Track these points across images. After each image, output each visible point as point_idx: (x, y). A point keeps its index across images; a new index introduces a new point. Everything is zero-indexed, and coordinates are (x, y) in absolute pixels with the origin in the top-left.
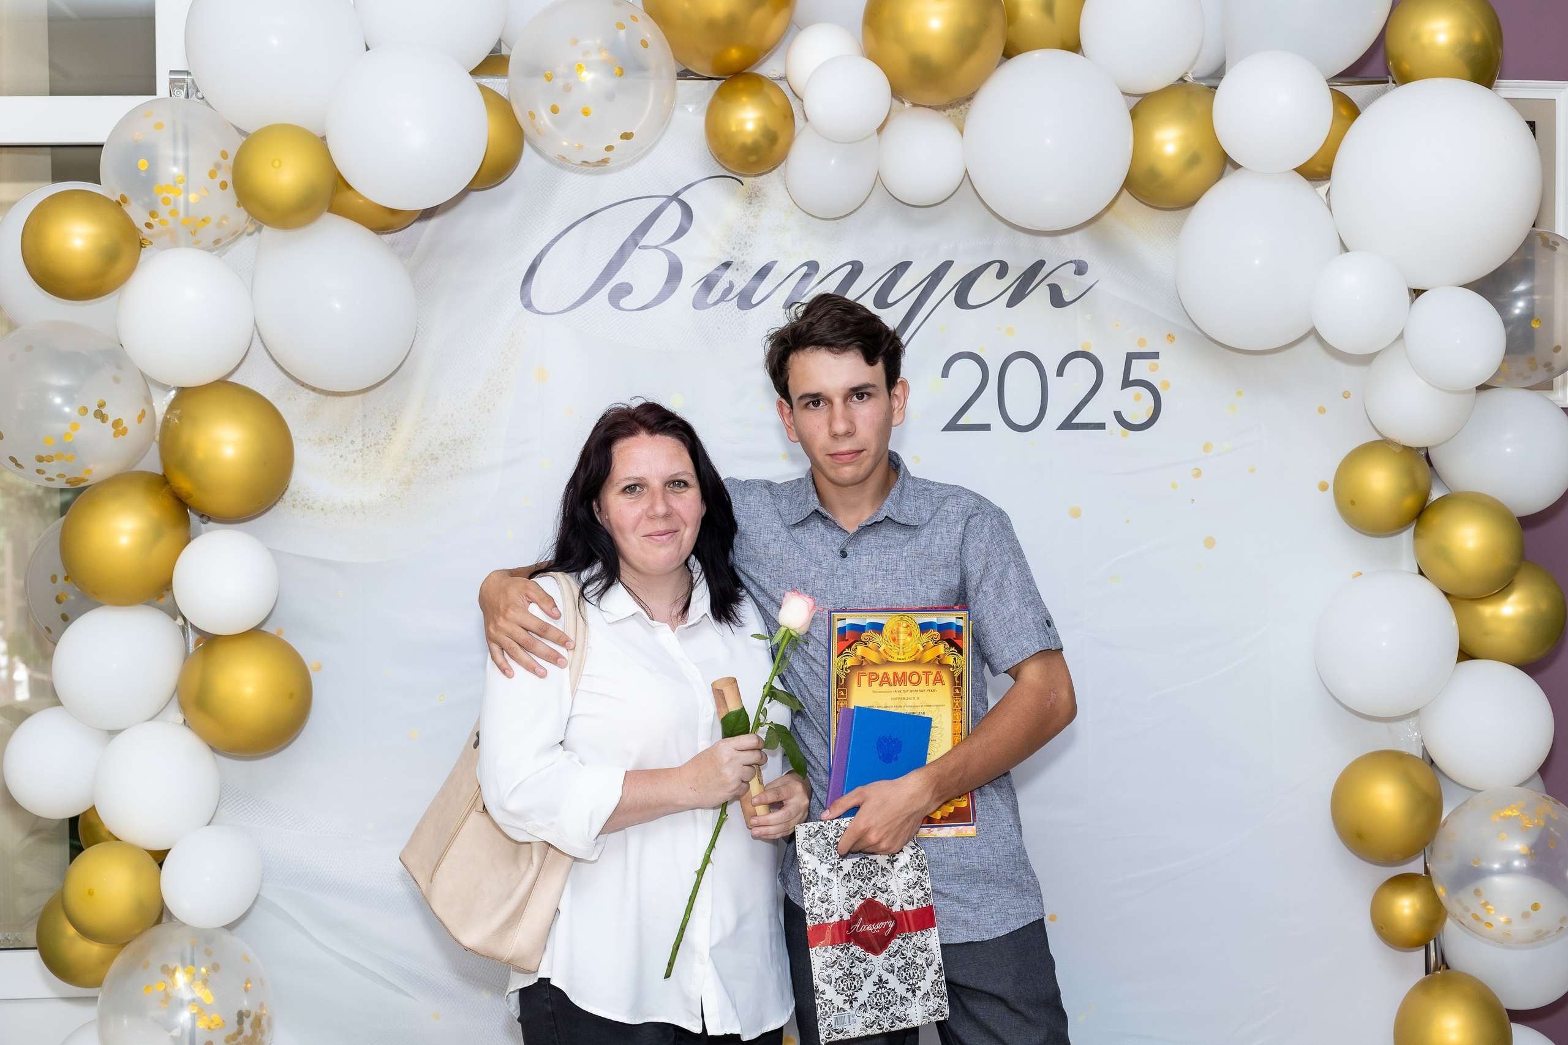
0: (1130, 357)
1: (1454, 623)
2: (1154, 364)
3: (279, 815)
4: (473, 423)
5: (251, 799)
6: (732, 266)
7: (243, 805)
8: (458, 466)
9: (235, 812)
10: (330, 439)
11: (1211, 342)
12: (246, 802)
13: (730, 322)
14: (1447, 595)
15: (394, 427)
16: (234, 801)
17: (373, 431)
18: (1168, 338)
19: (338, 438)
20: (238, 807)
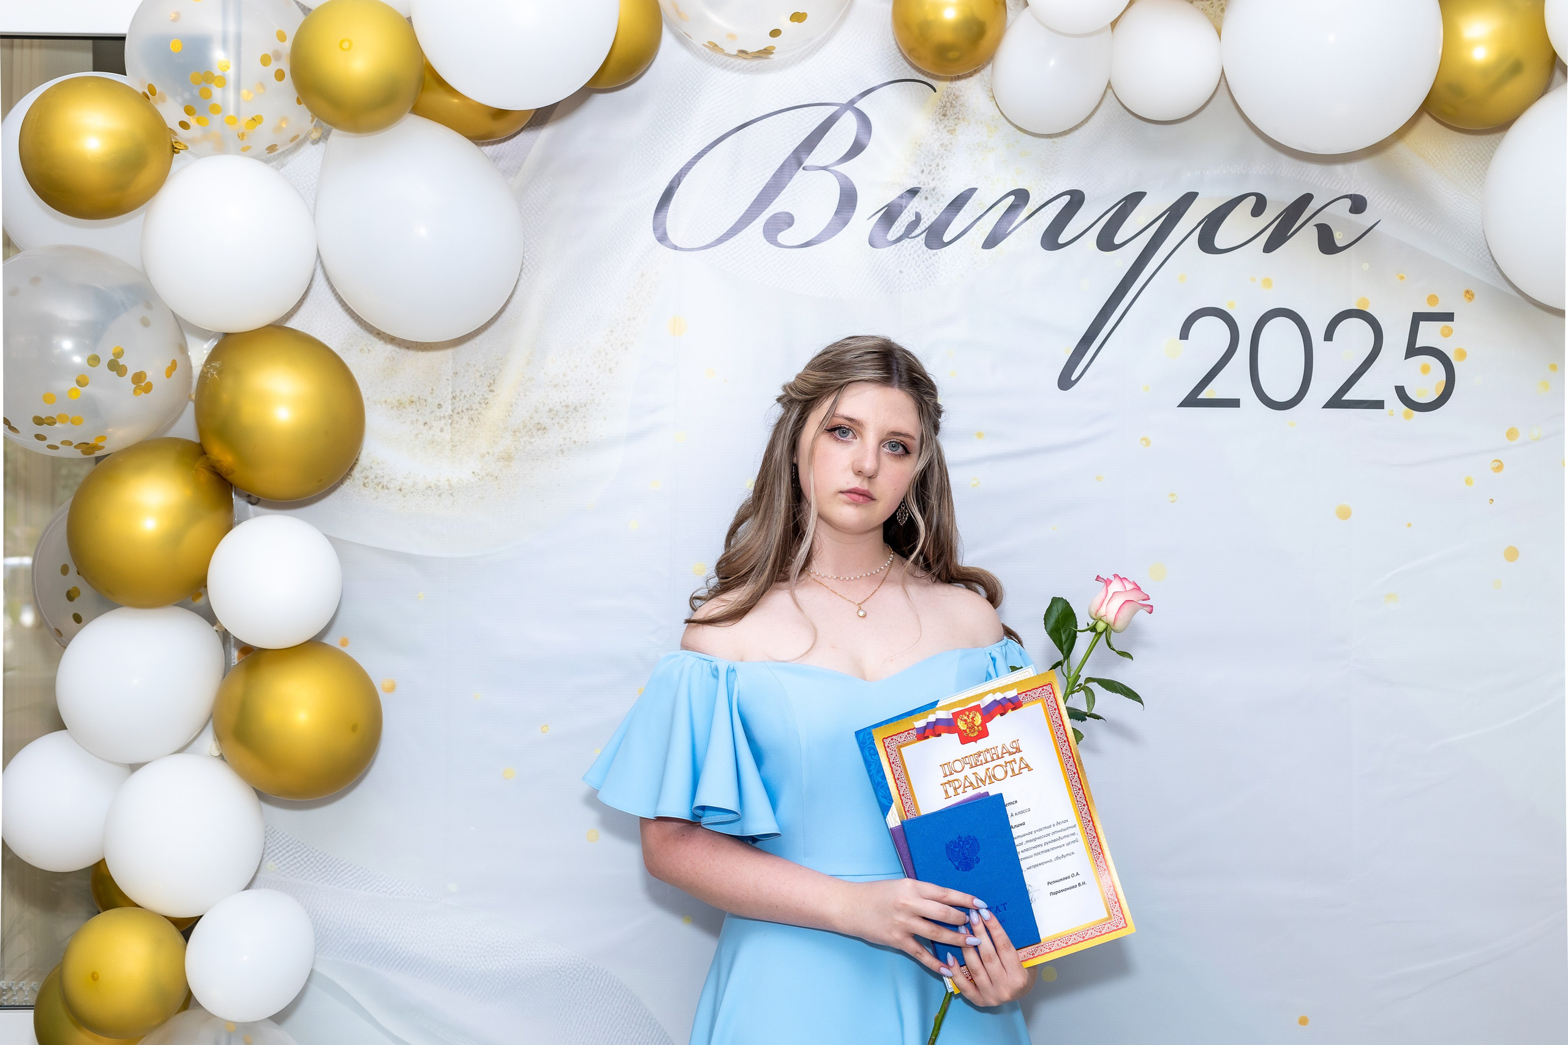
0: (1418, 318)
2: (1447, 327)
3: (339, 870)
4: (590, 385)
5: (305, 849)
6: (919, 193)
7: (295, 858)
8: (570, 438)
9: (284, 865)
10: (412, 402)
12: (299, 854)
13: (915, 264)
15: (492, 388)
16: (284, 851)
17: (465, 393)
18: (1466, 296)
19: (422, 401)
20: (288, 860)
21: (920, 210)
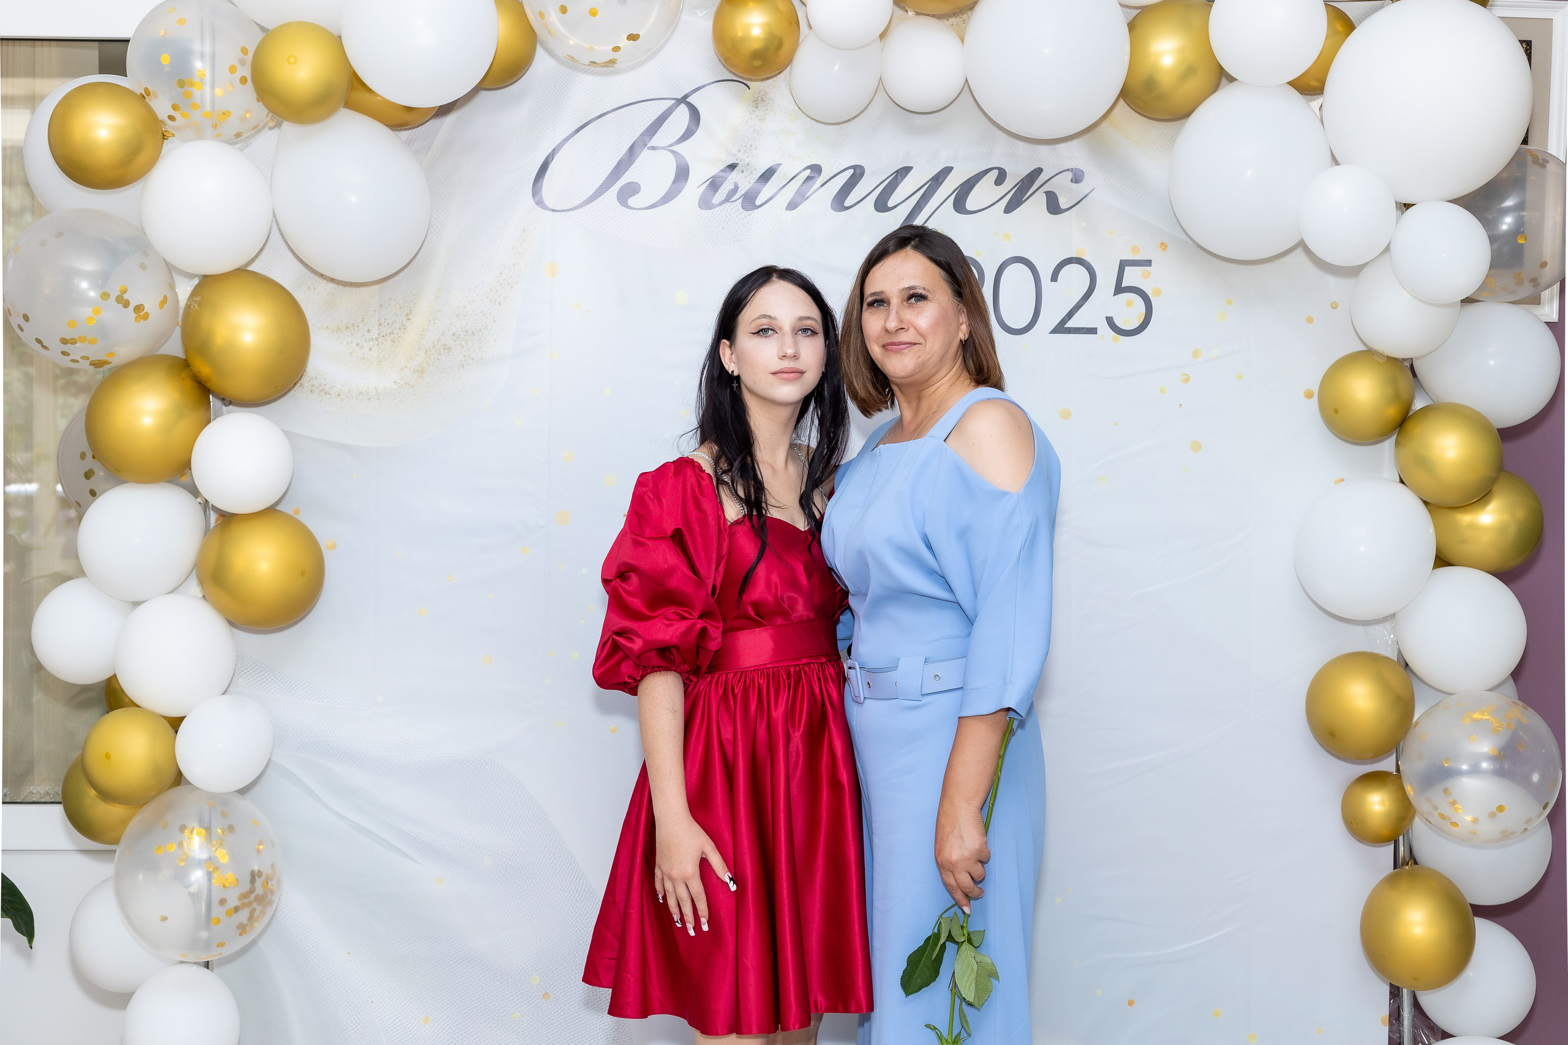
1: (1432, 530)
2: (1146, 271)
3: (294, 685)
4: (484, 315)
5: (268, 669)
6: (737, 168)
7: (260, 676)
8: (469, 356)
9: (251, 681)
10: (348, 328)
11: (1201, 251)
12: (263, 673)
13: (734, 222)
14: (1426, 503)
16: (252, 671)
17: (388, 321)
18: (1161, 247)
19: (355, 327)
20: (254, 677)
21: (738, 181)
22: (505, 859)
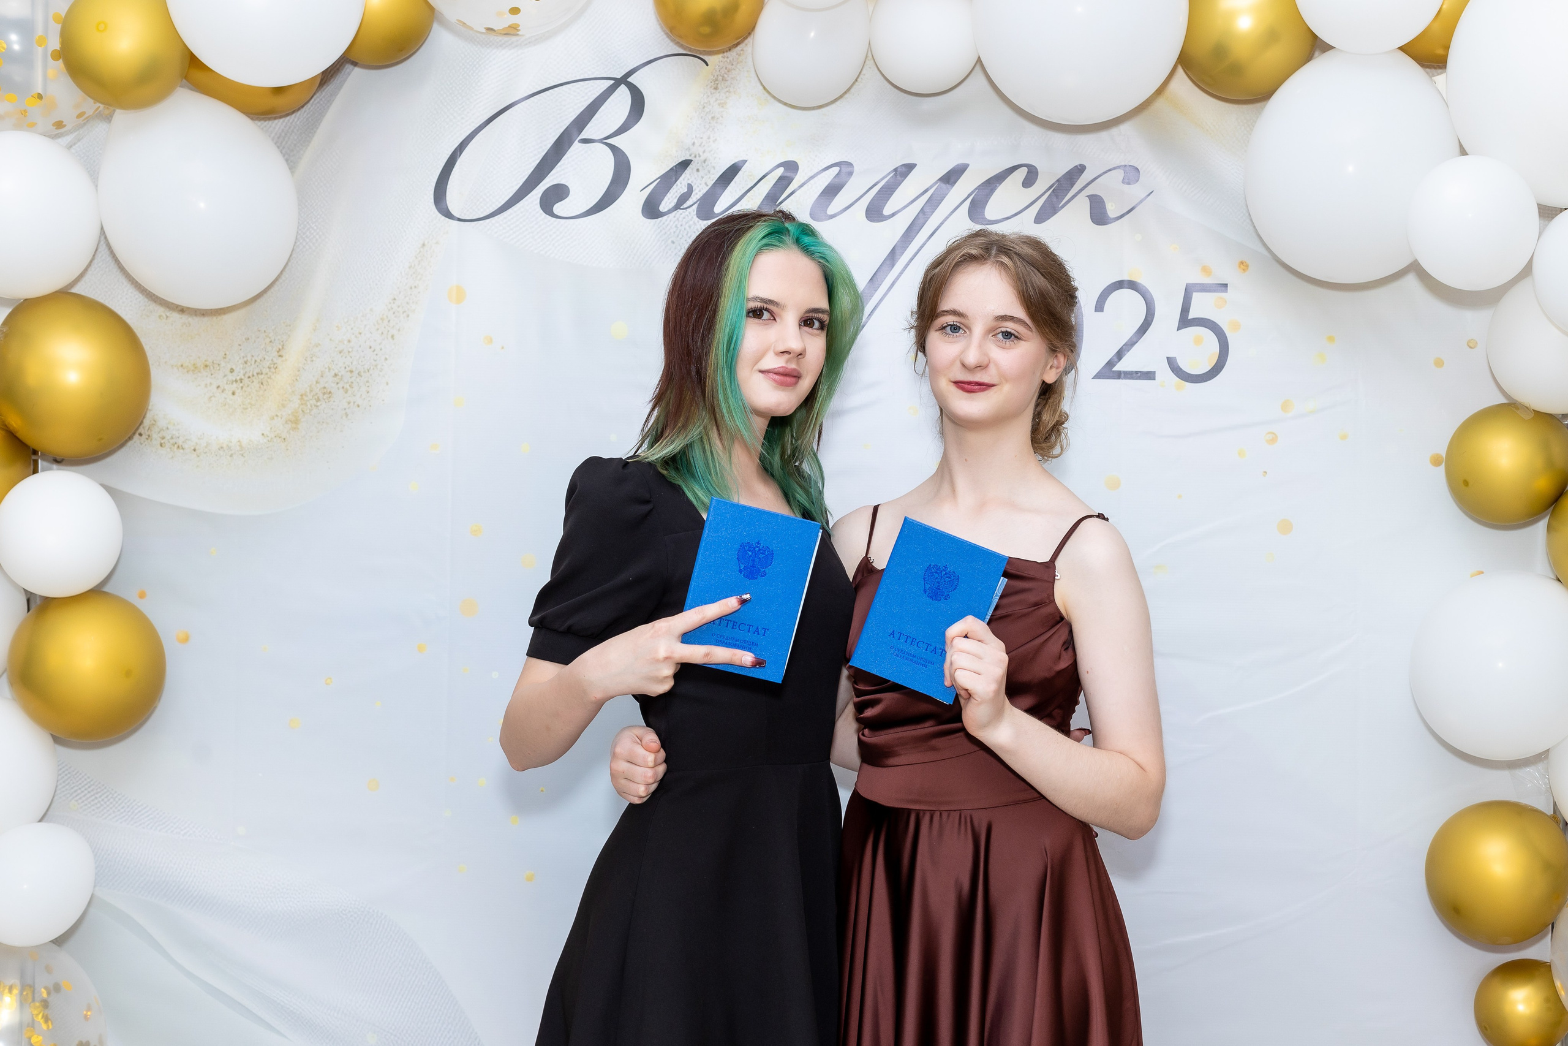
0: (1191, 289)
2: (1222, 298)
3: (136, 811)
4: (374, 351)
5: (105, 790)
6: (690, 165)
7: (96, 798)
8: (354, 403)
9: (86, 805)
10: (206, 366)
11: (1288, 272)
12: (100, 794)
13: (687, 235)
16: (86, 792)
17: (257, 359)
18: (1240, 267)
19: (216, 366)
20: (89, 800)
21: (692, 182)
22: (392, 1037)
